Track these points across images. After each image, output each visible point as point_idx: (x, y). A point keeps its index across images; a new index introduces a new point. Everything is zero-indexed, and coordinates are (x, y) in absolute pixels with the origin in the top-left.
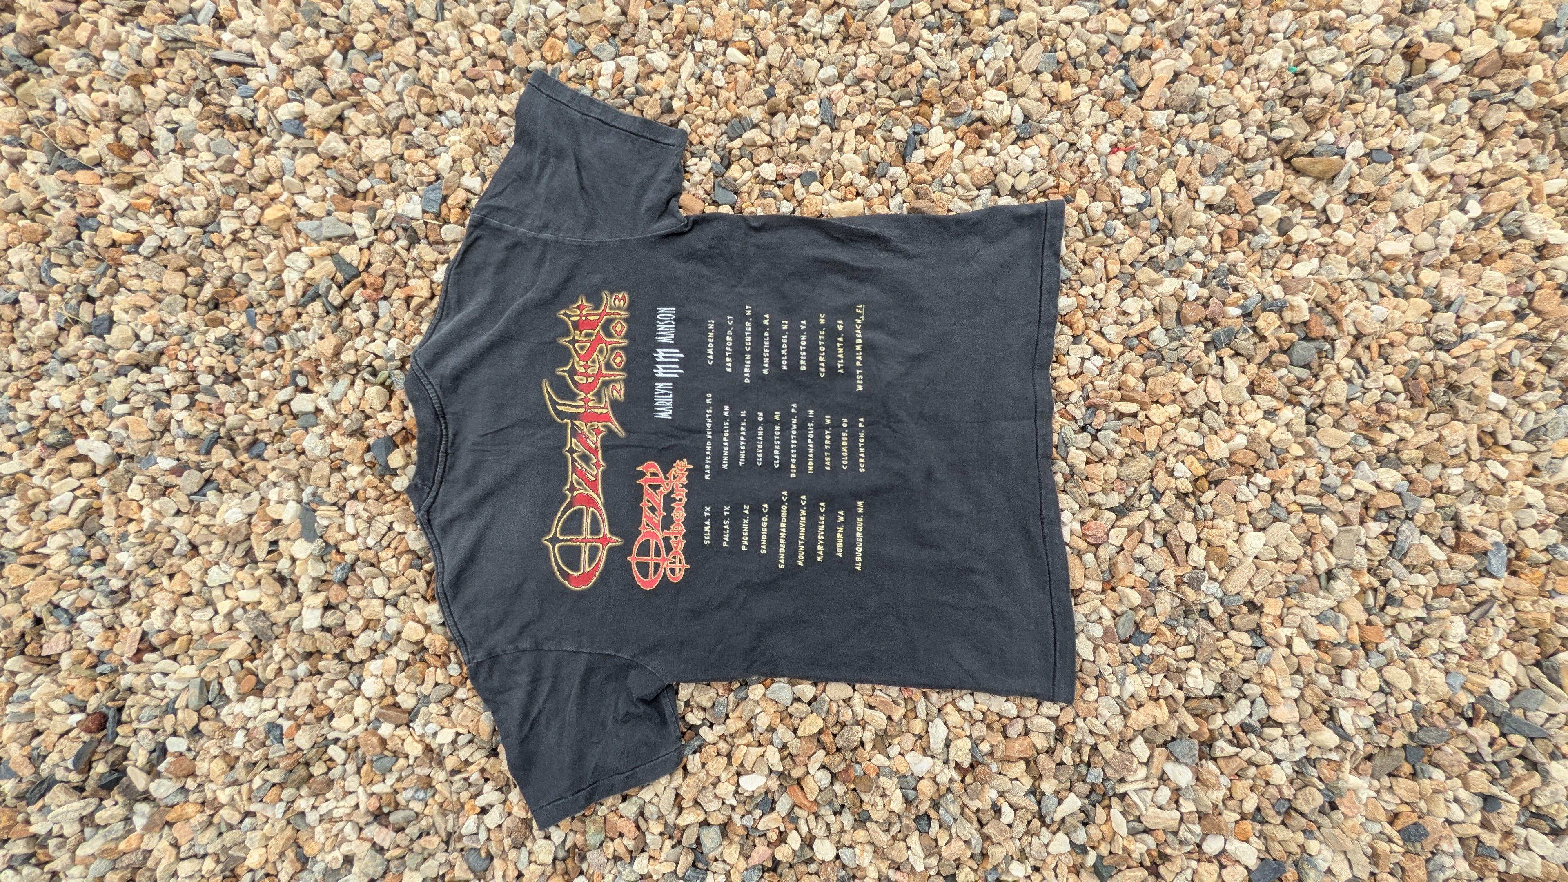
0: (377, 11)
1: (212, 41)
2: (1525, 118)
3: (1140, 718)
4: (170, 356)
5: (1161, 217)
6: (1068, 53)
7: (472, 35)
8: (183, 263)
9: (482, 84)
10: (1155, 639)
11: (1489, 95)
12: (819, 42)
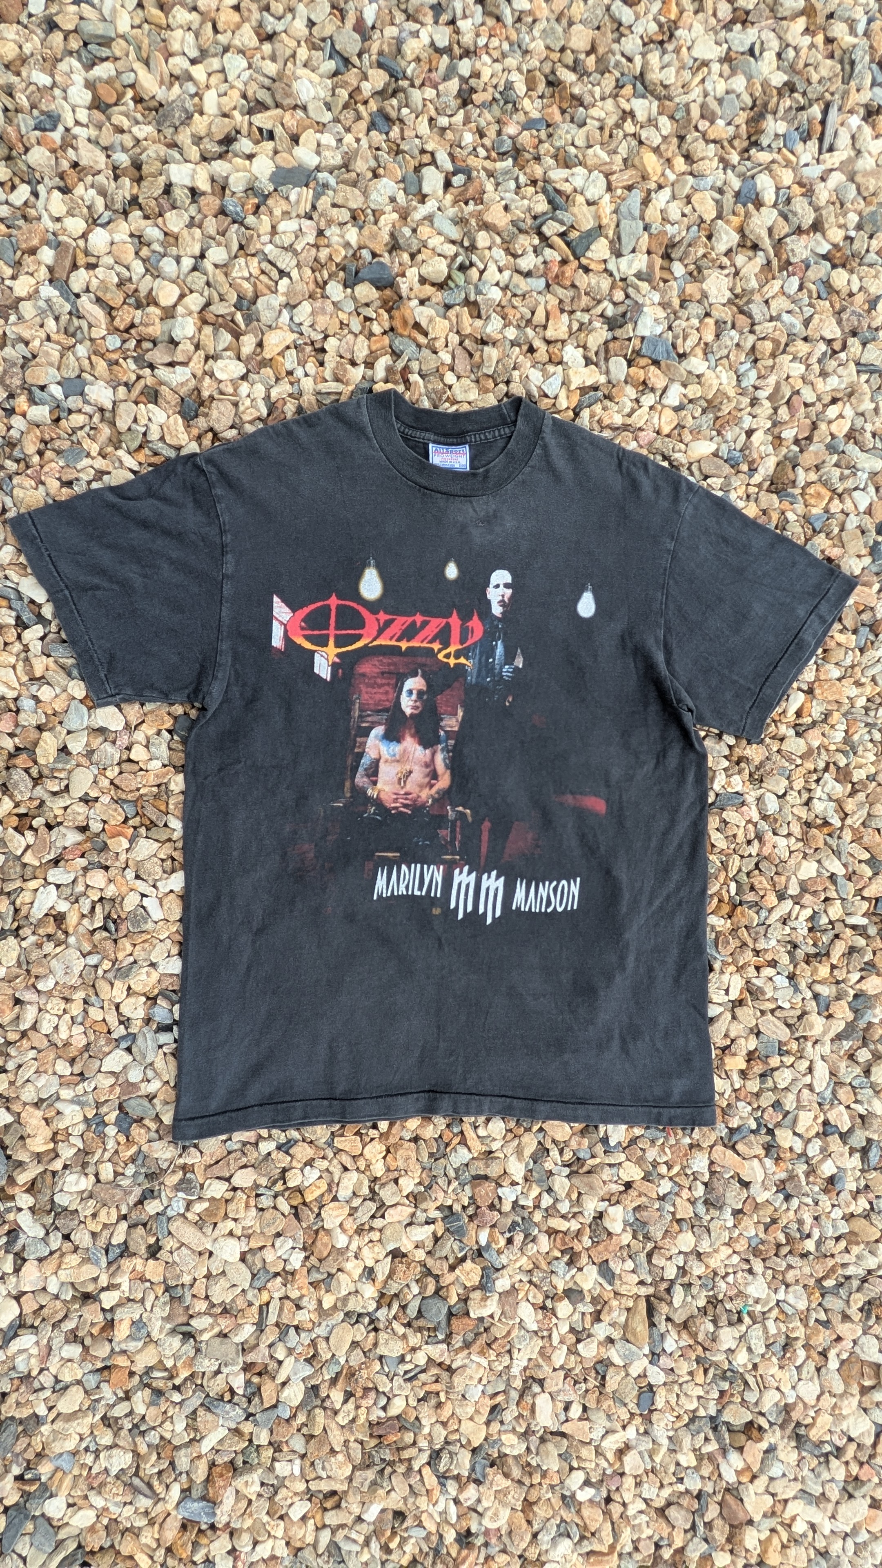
0: (873, 297)
1: (850, 104)
2: (675, 1547)
3: (33, 1119)
4: (493, 28)
5: (591, 1162)
6: (777, 1069)
7: (840, 403)
8: (601, 50)
9: (783, 413)
10: (122, 1139)
11: (700, 1512)
12: (805, 796)
